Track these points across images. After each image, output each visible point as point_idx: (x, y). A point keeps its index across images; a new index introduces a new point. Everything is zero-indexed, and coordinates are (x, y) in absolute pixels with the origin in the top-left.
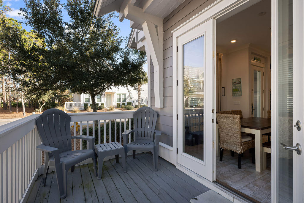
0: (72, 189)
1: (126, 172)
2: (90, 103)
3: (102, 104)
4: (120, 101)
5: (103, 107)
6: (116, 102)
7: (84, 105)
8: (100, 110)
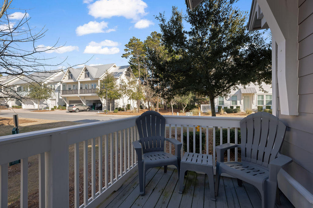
0: (154, 189)
1: (216, 201)
2: (224, 106)
3: (238, 107)
4: (263, 104)
5: (239, 110)
6: (257, 105)
7: (217, 108)
8: (234, 113)
